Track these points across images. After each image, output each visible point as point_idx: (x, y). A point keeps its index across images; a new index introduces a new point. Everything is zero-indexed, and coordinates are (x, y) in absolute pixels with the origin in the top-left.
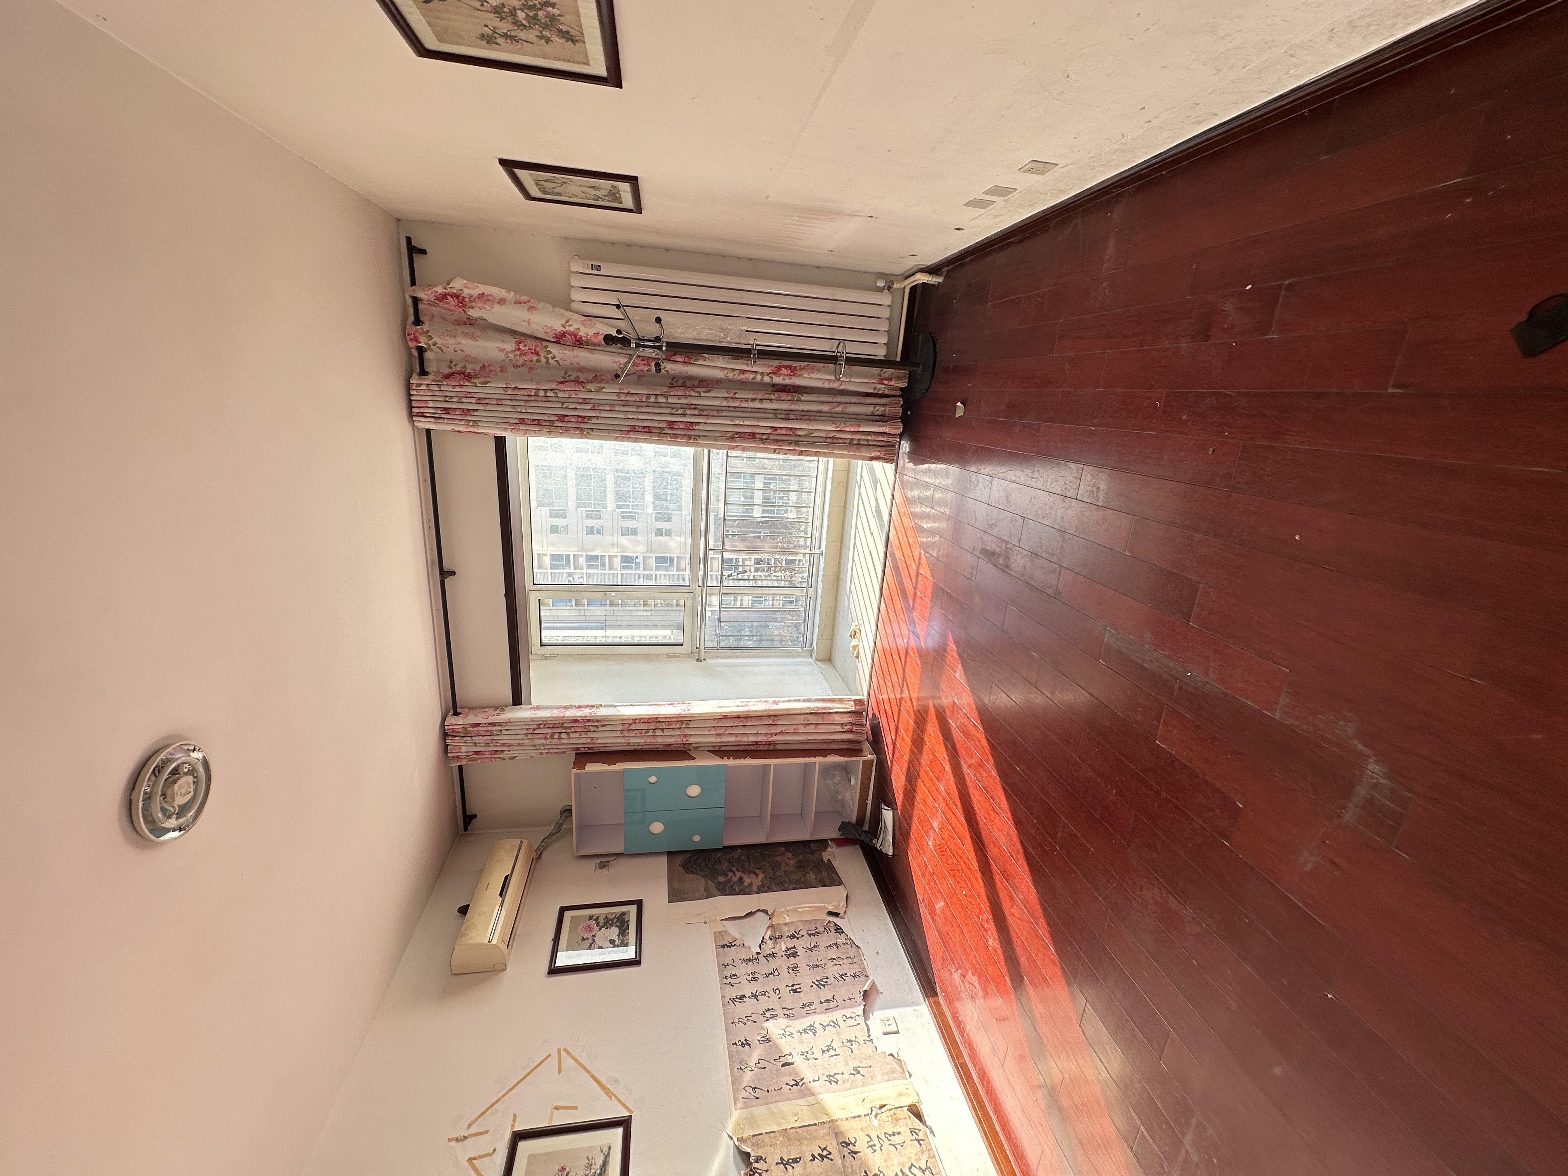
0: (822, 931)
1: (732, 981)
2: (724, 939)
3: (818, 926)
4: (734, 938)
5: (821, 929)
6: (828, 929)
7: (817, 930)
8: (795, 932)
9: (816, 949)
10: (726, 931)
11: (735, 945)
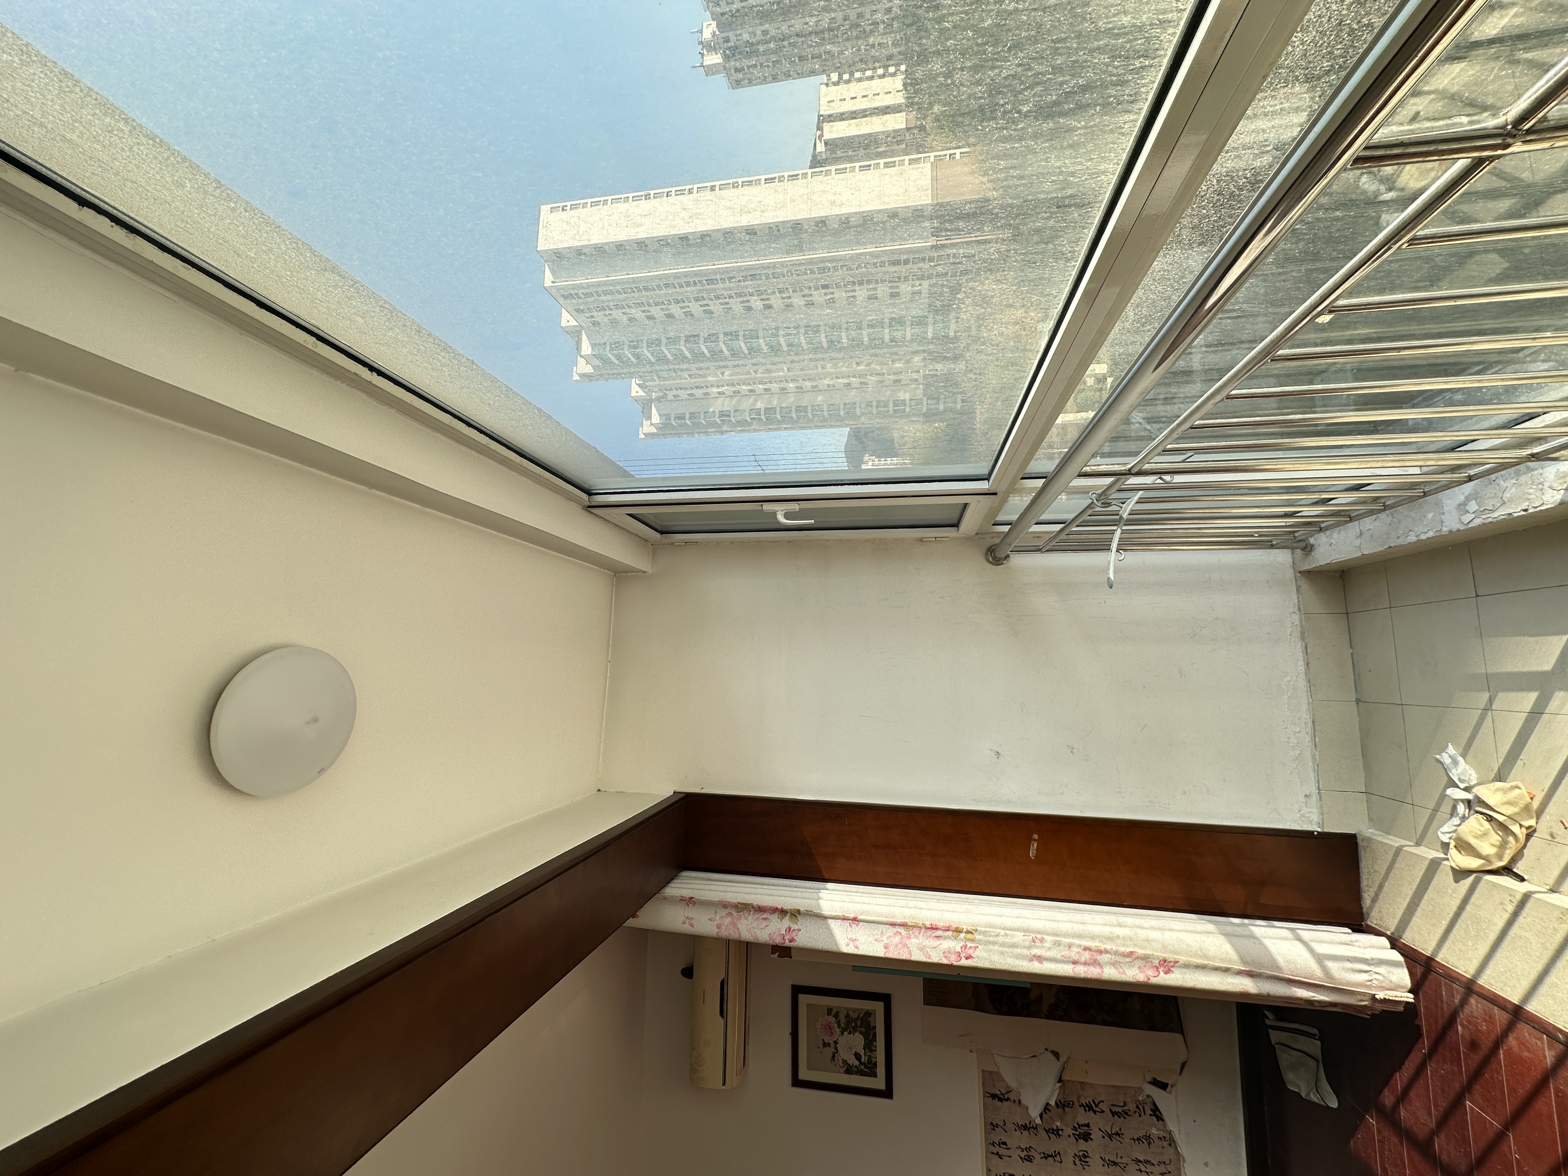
0: (1132, 1111)
1: (1002, 1151)
2: (994, 1086)
3: (1128, 1100)
4: (1008, 1087)
5: (1132, 1107)
6: (1141, 1108)
7: (1126, 1108)
8: (1093, 1101)
9: (1118, 1138)
10: (998, 1074)
11: (1008, 1099)
